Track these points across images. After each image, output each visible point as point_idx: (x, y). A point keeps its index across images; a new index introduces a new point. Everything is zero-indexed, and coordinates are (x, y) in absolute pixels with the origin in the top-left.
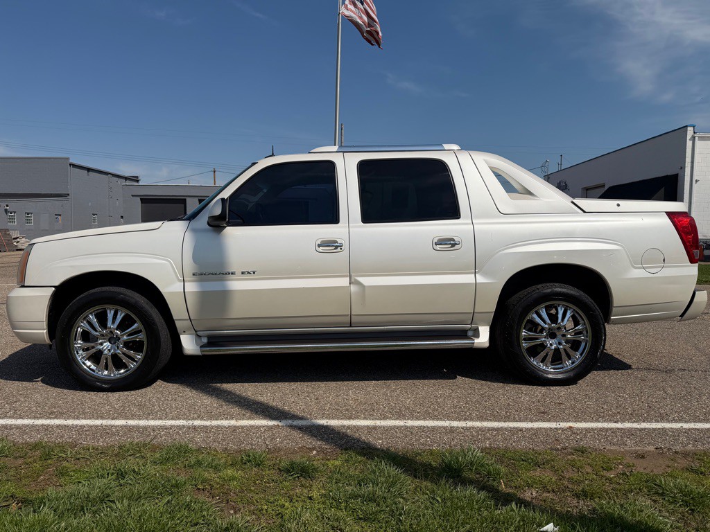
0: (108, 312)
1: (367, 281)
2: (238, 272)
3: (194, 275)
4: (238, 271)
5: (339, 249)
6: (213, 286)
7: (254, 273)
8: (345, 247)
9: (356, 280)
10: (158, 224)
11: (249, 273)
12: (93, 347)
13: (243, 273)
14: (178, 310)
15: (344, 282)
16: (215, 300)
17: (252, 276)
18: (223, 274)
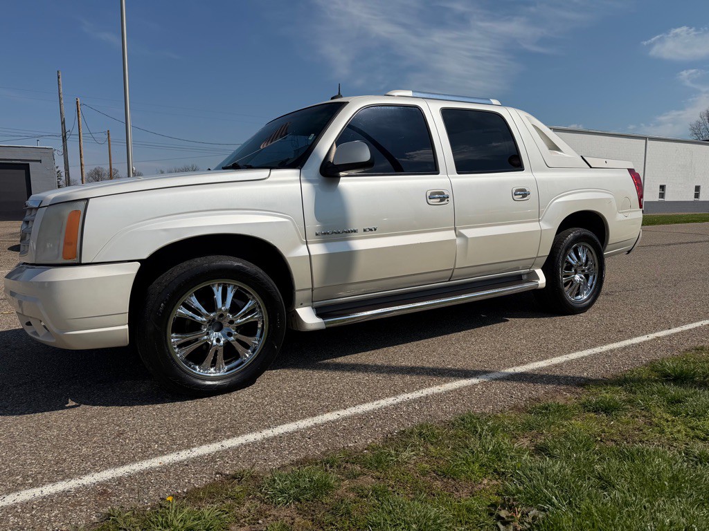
0: (215, 289)
1: (470, 233)
2: (360, 230)
3: (317, 235)
4: (359, 227)
5: (446, 202)
6: (338, 247)
7: (375, 230)
8: (450, 199)
9: (460, 233)
10: (263, 173)
11: (371, 230)
12: (197, 340)
13: (365, 230)
14: (301, 279)
15: (449, 235)
16: (341, 263)
17: (373, 233)
18: (346, 232)
